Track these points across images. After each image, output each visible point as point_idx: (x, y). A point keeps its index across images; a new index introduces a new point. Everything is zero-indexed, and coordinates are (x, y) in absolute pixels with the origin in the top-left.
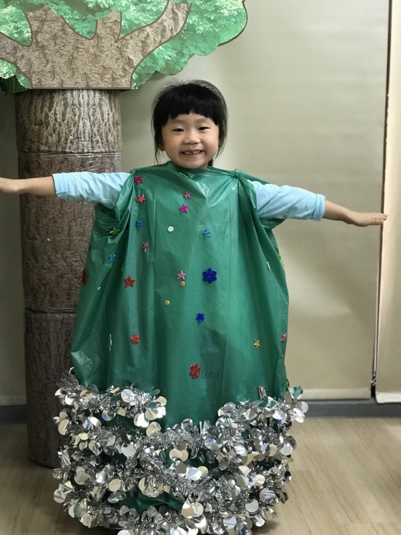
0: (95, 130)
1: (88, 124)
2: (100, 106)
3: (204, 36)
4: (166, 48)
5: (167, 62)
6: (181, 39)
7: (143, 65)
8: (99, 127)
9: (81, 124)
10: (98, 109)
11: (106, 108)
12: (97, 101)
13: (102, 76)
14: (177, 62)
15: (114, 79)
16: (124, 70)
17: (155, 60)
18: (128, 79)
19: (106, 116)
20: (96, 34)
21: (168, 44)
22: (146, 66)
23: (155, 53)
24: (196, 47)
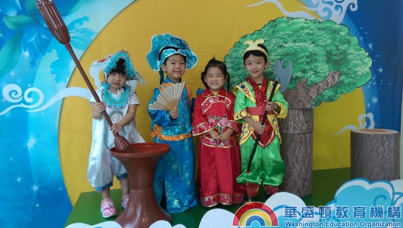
0: (295, 125)
1: (292, 123)
2: (298, 115)
3: (349, 84)
4: (329, 91)
5: (329, 96)
6: (337, 86)
7: (317, 98)
8: (297, 124)
9: (289, 123)
10: (297, 117)
11: (301, 116)
12: (297, 113)
13: (298, 104)
14: (334, 96)
15: (304, 105)
16: (309, 101)
17: (323, 96)
18: (310, 104)
19: (301, 119)
20: (296, 88)
21: (330, 89)
22: (319, 99)
23: (323, 93)
24: (344, 89)
